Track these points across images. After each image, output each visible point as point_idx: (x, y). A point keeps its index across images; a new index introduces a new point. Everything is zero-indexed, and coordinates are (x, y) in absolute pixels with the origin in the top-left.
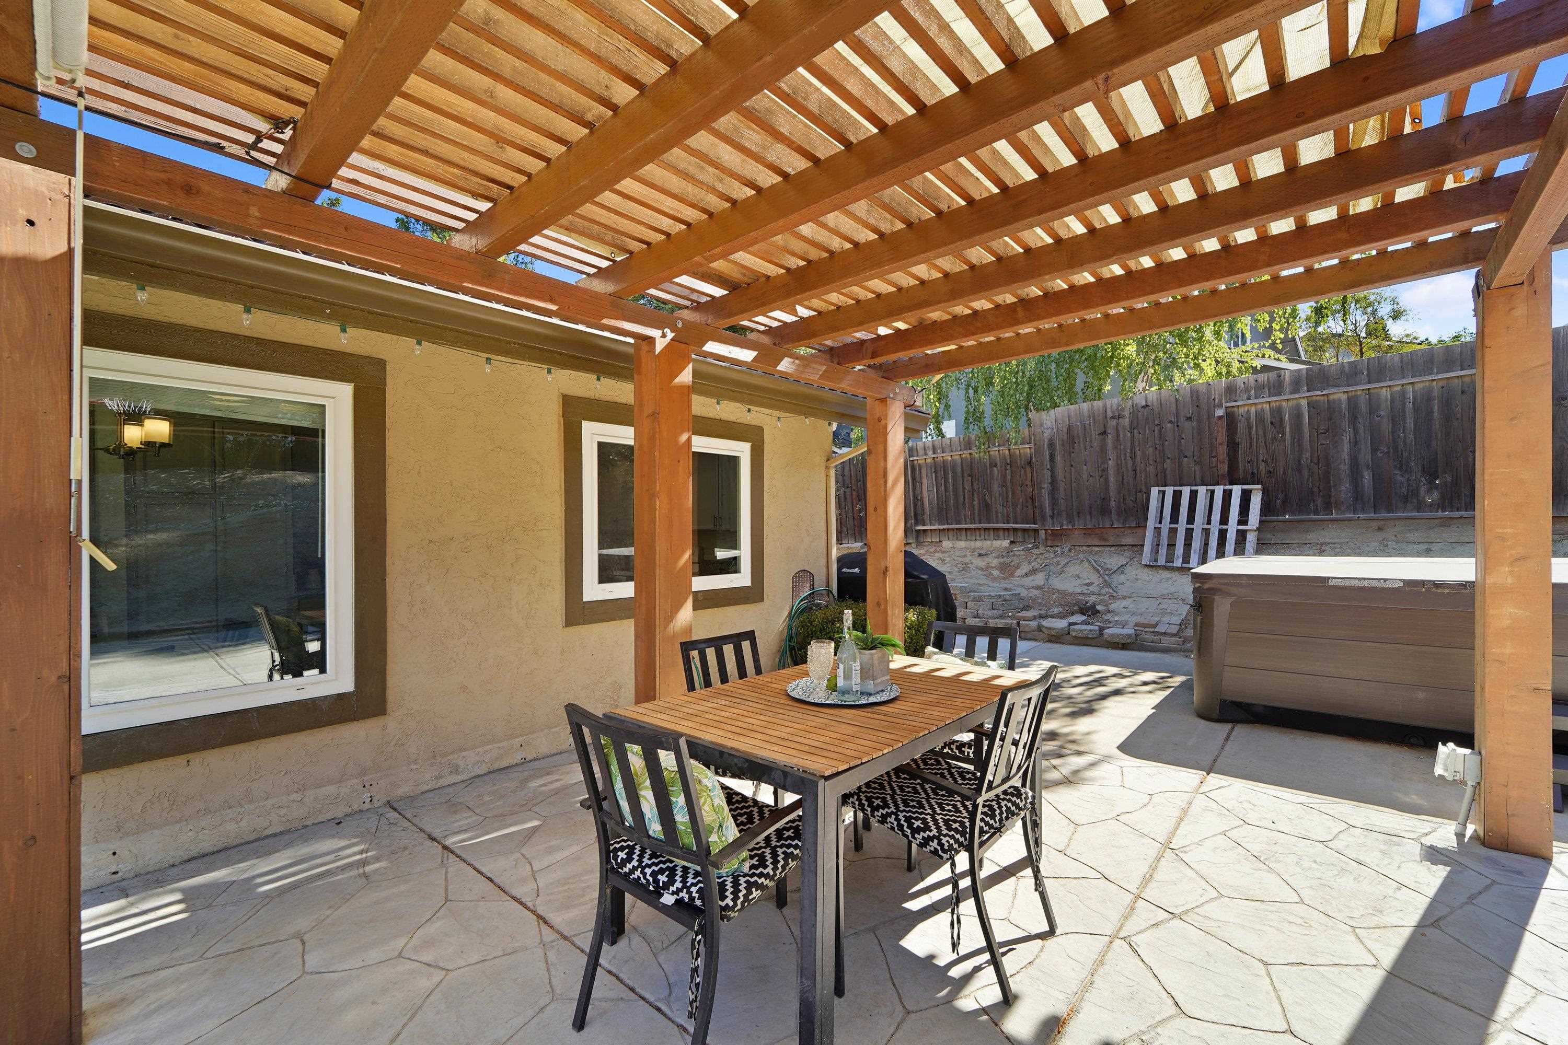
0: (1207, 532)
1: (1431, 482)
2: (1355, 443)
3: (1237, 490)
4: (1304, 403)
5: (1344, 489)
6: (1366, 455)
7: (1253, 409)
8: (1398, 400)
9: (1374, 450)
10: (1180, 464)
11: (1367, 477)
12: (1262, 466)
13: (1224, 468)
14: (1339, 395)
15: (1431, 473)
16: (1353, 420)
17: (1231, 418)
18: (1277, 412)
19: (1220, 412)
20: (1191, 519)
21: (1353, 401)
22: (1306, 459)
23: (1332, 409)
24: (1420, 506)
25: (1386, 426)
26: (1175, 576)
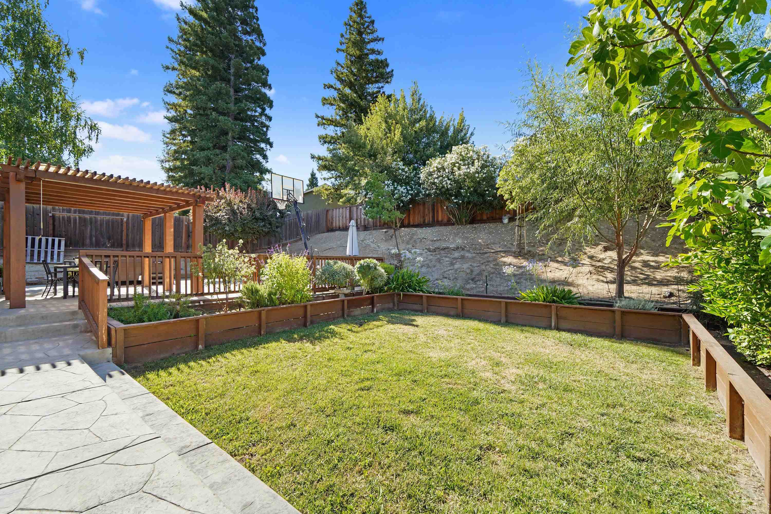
0: (46, 252)
1: (109, 241)
2: (91, 230)
3: (57, 239)
4: (77, 217)
5: (88, 241)
6: (94, 233)
7: (61, 216)
8: (102, 221)
9: (96, 232)
10: (34, 229)
11: (94, 239)
12: (63, 233)
13: (51, 232)
14: (87, 216)
15: (109, 239)
16: (91, 223)
17: (53, 217)
18: (69, 218)
19: (50, 215)
20: (40, 247)
21: (91, 219)
22: (77, 232)
23: (85, 220)
24: (106, 247)
25: (99, 227)
26: (34, 265)
